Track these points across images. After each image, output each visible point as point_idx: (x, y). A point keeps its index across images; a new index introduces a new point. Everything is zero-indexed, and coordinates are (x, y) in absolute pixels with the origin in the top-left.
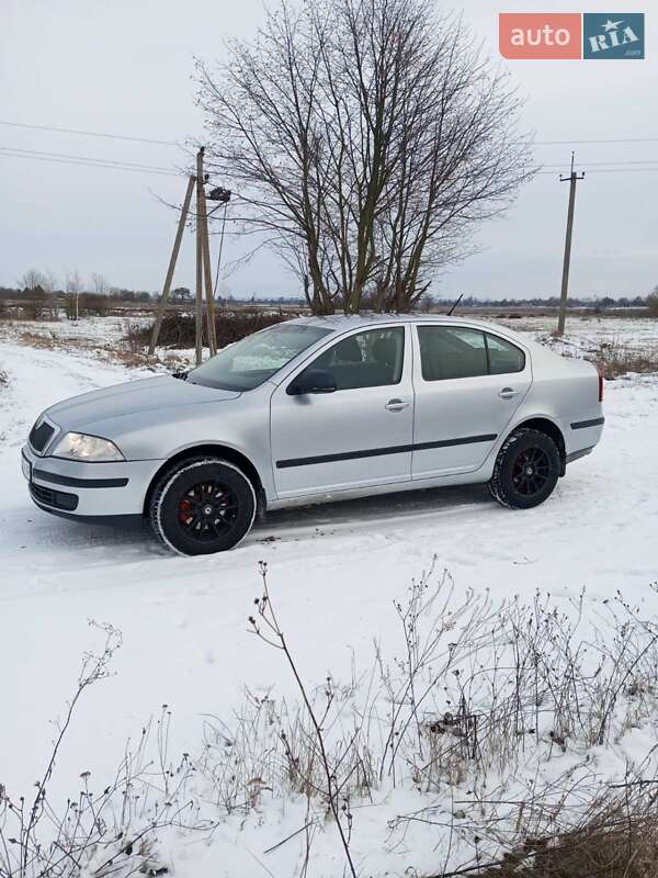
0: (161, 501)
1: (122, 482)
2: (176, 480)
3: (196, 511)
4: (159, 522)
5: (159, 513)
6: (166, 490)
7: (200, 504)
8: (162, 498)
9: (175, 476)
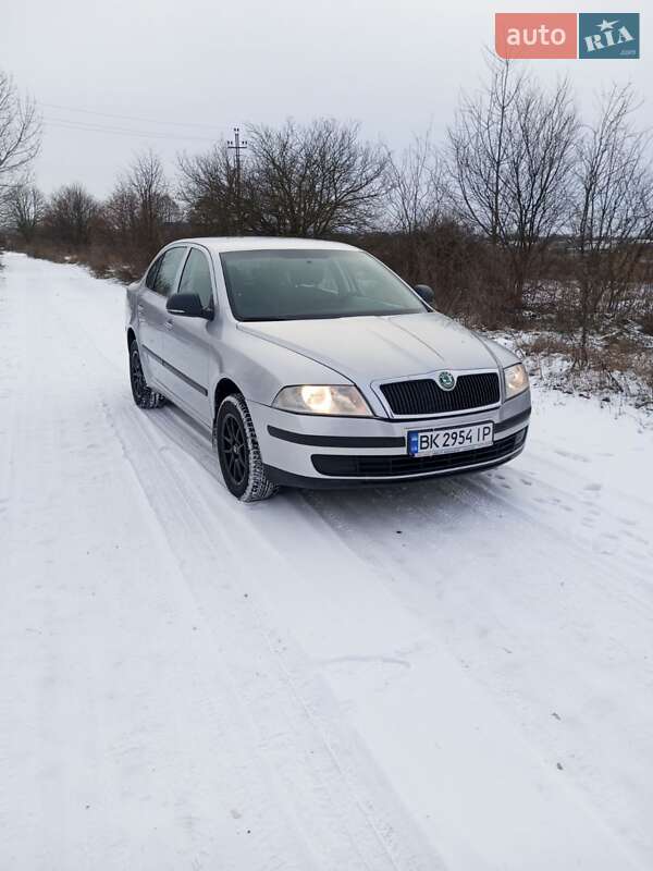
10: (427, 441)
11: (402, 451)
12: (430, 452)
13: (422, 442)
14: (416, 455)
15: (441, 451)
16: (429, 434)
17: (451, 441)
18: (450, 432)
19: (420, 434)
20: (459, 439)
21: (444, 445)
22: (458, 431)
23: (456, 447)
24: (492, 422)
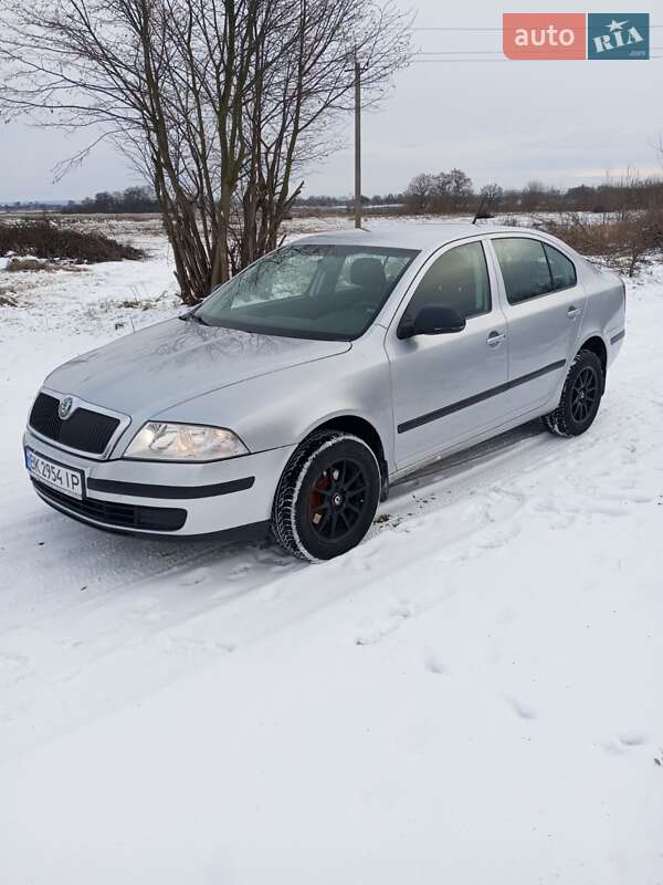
0: (295, 500)
1: (247, 483)
2: (309, 469)
3: (326, 505)
4: (294, 527)
5: (293, 515)
6: (299, 484)
7: (329, 494)
8: (295, 495)
9: (308, 464)
12: (36, 474)
13: (31, 461)
16: (33, 454)
17: (46, 473)
18: (46, 462)
20: (52, 475)
21: (43, 474)
22: (51, 464)
23: (50, 481)
24: (82, 473)
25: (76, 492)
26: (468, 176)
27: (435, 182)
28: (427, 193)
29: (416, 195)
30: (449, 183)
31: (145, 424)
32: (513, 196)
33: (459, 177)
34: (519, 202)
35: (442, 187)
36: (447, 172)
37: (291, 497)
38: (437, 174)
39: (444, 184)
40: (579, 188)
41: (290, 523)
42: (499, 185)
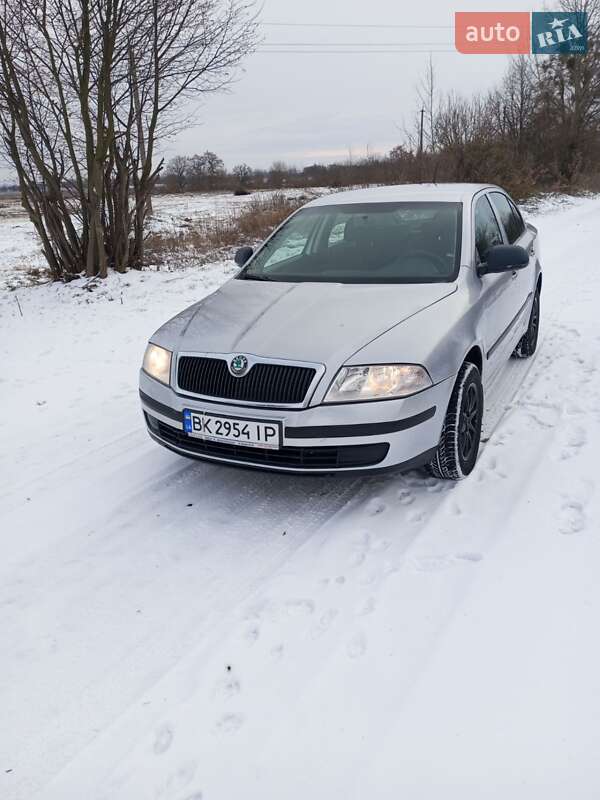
1: (432, 412)
2: (463, 395)
4: (456, 448)
6: (459, 410)
9: (461, 391)
10: (199, 423)
11: (179, 425)
12: (203, 435)
13: (194, 423)
14: (190, 434)
15: (214, 437)
16: (201, 416)
17: (223, 431)
18: (223, 420)
19: (193, 414)
20: (233, 431)
21: (217, 433)
22: (231, 422)
23: (230, 438)
24: (280, 423)
25: (273, 443)
26: (219, 157)
27: (191, 163)
28: (184, 174)
29: (173, 175)
30: (203, 164)
31: (340, 369)
32: (259, 175)
33: (212, 159)
34: (265, 180)
35: (198, 167)
36: (201, 154)
37: (454, 422)
38: (191, 156)
39: (199, 165)
40: (311, 168)
41: (453, 445)
42: (248, 165)
